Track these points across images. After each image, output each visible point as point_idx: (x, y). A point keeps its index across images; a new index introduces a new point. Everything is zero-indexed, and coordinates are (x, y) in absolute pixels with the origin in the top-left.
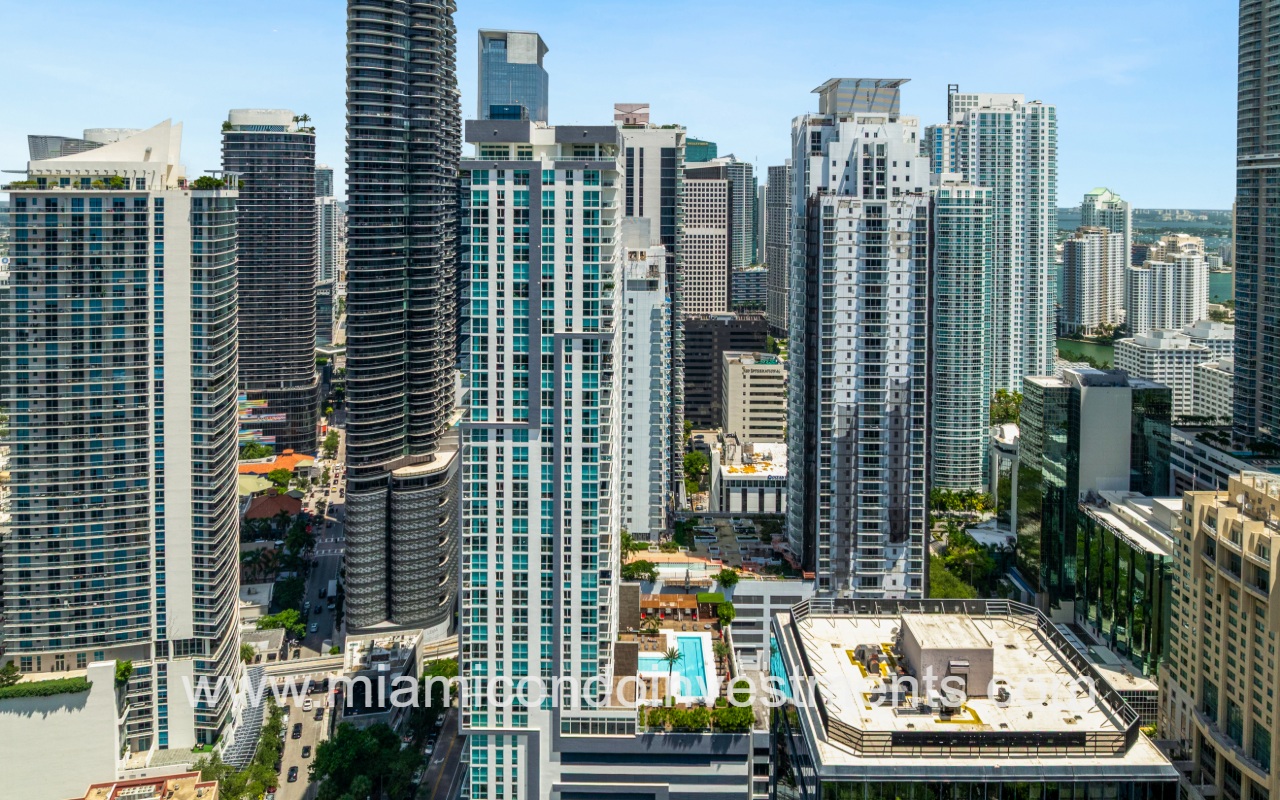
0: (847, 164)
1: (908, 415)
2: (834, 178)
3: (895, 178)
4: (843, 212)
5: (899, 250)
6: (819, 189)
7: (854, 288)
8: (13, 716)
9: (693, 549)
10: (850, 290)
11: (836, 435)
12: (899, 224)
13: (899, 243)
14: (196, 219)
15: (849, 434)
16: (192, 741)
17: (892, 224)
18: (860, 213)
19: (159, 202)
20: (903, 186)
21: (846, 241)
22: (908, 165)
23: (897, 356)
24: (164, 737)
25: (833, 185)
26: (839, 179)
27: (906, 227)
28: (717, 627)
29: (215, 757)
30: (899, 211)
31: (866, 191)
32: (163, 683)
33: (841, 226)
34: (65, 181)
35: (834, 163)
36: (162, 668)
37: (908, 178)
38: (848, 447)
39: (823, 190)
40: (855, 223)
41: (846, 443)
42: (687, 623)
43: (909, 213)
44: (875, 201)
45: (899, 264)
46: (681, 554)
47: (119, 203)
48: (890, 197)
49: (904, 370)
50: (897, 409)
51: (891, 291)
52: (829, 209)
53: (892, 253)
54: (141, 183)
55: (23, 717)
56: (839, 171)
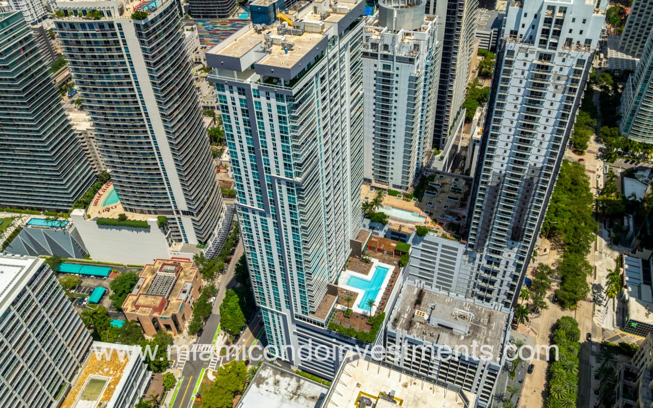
0: (536, 16)
1: (537, 183)
2: (523, 26)
3: (571, 31)
4: (521, 56)
5: (556, 87)
6: (512, 32)
7: (519, 106)
8: (127, 231)
9: (420, 201)
10: (515, 107)
11: (489, 184)
12: (561, 69)
13: (558, 82)
14: (139, 35)
15: (498, 185)
16: (197, 243)
17: (556, 69)
18: (534, 59)
19: (119, 25)
20: (576, 37)
21: (519, 75)
22: (584, 21)
23: (539, 151)
24: (186, 240)
25: (522, 31)
26: (527, 27)
27: (566, 72)
28: (400, 264)
29: (202, 254)
30: (564, 60)
31: (543, 42)
32: (181, 223)
33: (518, 65)
34: (75, 12)
35: (526, 15)
36: (179, 218)
37: (581, 32)
38: (497, 191)
39: (514, 33)
40: (528, 64)
41: (496, 190)
42: (387, 257)
43: (571, 63)
44: (547, 51)
45: (554, 96)
46: (412, 204)
47: (101, 26)
48: (560, 49)
49: (541, 159)
50: (532, 178)
51: (544, 113)
52: (511, 53)
53: (551, 88)
54: (109, 14)
55: (131, 232)
56: (528, 21)
